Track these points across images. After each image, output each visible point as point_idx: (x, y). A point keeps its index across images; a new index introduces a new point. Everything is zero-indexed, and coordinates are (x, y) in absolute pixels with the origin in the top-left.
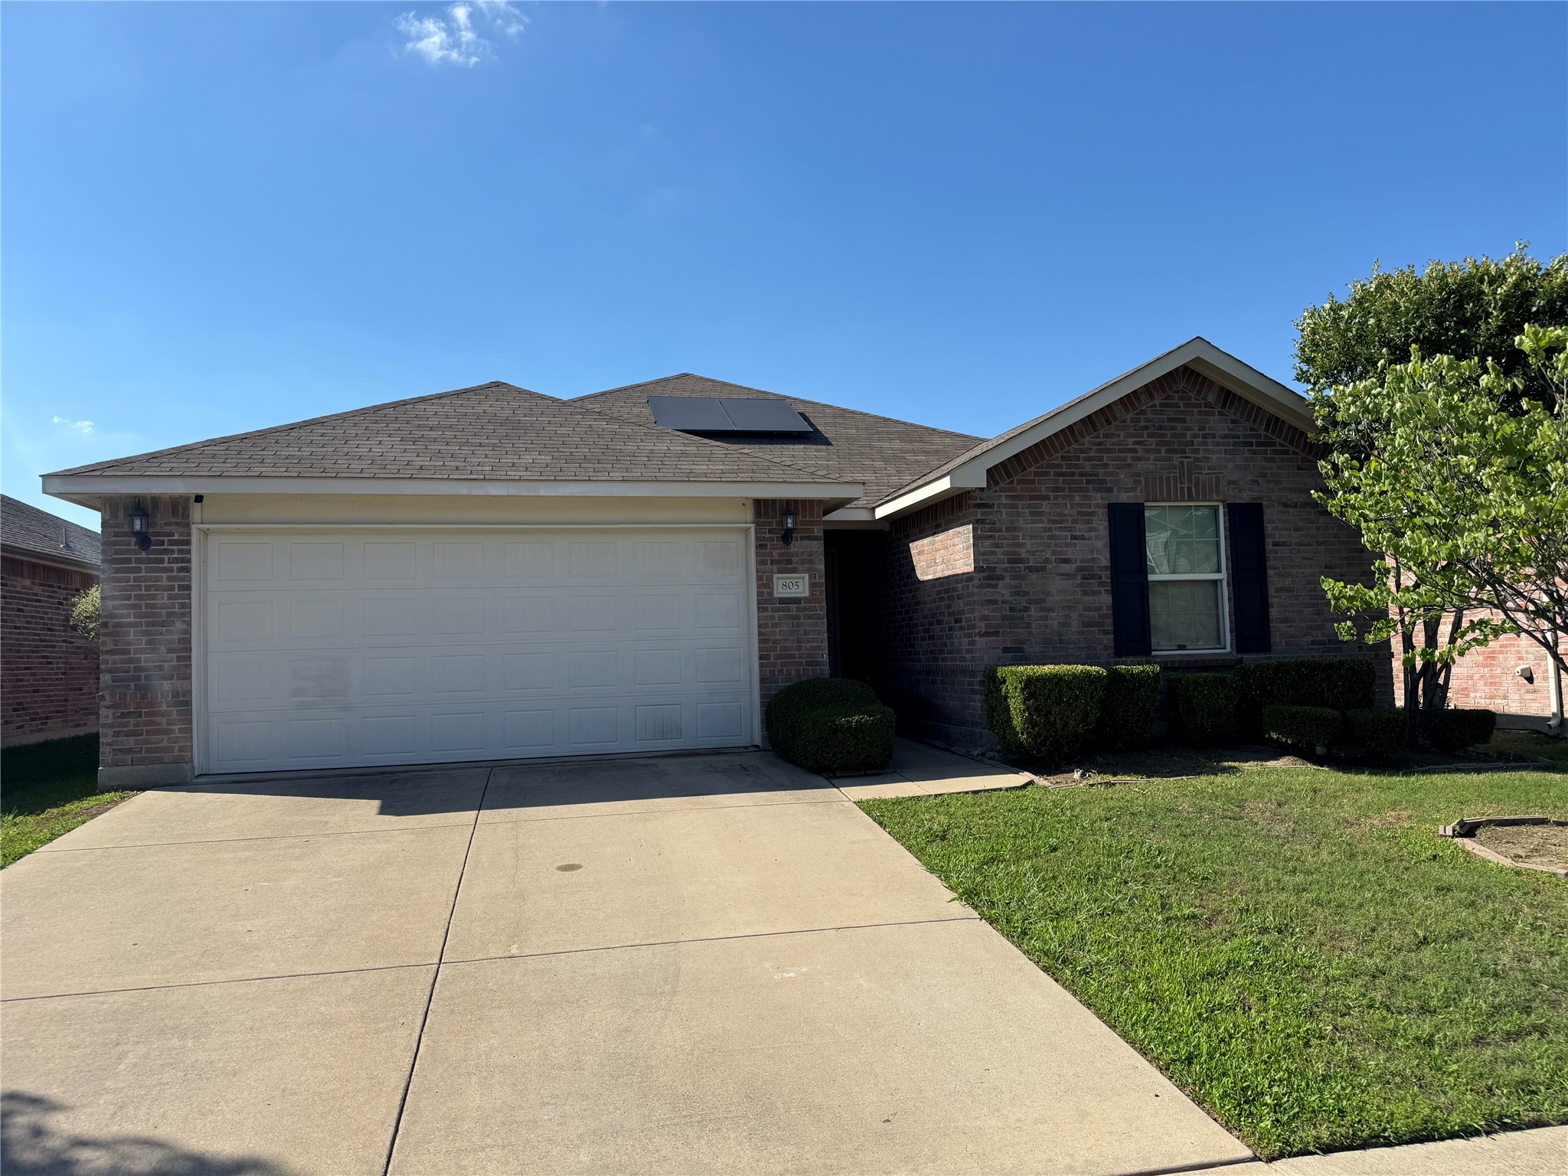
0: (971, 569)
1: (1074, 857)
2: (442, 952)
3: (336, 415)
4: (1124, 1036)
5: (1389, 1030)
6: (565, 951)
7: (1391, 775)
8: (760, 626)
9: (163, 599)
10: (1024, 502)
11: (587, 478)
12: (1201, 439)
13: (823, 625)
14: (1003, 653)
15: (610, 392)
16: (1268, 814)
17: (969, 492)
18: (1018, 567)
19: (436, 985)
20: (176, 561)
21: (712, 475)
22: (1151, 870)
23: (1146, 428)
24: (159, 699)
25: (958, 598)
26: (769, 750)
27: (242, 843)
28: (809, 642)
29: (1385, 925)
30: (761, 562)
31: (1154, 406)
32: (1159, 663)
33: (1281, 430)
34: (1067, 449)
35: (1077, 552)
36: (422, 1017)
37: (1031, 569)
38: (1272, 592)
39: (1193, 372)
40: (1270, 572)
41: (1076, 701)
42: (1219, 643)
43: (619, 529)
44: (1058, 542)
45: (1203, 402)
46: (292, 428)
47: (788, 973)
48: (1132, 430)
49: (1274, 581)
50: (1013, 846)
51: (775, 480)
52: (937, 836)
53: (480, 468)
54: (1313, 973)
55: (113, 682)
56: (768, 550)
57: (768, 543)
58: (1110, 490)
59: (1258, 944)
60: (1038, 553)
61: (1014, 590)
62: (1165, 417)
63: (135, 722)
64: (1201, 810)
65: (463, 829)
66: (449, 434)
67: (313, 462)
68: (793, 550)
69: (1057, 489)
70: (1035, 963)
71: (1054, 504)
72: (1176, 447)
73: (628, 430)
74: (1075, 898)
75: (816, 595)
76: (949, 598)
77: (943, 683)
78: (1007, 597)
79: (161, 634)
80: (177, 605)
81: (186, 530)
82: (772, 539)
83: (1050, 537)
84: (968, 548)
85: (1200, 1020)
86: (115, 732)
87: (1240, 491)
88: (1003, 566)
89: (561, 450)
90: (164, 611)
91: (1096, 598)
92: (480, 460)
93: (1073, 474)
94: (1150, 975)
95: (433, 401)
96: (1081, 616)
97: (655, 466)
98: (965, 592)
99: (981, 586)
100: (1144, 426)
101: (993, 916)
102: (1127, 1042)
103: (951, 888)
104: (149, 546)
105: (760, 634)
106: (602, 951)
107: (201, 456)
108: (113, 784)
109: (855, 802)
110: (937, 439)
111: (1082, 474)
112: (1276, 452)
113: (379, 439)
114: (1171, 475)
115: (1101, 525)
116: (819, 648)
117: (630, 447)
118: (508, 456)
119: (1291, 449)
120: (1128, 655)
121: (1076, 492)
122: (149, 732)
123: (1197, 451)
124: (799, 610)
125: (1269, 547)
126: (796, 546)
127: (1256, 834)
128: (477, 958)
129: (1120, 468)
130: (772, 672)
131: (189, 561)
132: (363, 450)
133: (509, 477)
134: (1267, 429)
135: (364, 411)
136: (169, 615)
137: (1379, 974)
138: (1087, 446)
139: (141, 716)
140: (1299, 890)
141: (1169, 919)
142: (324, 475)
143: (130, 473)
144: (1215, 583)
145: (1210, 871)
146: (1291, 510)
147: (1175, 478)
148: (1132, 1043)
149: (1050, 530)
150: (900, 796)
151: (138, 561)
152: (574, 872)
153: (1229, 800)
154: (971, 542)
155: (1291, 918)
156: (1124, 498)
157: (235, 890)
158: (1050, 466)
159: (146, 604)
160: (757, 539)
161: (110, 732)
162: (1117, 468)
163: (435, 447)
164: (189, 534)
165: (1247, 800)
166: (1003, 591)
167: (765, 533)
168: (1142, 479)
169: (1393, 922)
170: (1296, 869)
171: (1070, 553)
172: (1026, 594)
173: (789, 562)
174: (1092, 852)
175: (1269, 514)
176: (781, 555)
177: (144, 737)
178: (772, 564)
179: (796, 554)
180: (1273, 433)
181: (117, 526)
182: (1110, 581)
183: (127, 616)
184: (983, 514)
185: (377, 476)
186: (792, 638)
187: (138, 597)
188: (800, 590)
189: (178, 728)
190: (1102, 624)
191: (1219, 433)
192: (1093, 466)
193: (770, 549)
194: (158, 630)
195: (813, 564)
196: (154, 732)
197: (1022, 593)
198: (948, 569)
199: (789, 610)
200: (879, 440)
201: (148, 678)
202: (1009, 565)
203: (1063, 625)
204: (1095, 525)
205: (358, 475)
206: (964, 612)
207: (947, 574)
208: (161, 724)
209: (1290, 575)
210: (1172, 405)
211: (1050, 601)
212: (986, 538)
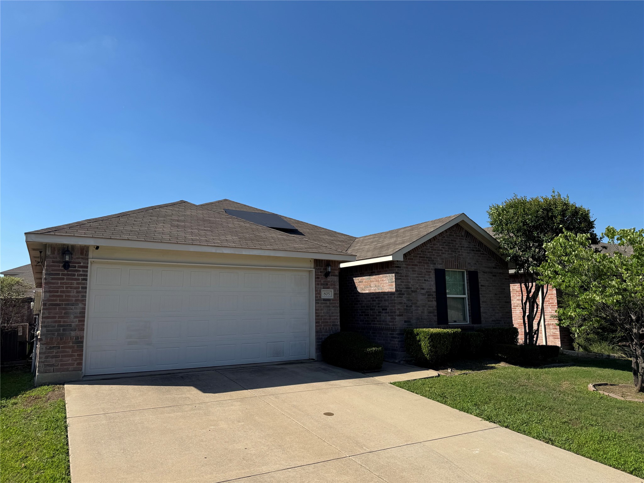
0: (394, 290)
8: (316, 310)
9: (73, 293)
10: (410, 267)
11: (260, 248)
12: (460, 248)
13: (338, 310)
14: (405, 322)
17: (393, 262)
18: (409, 290)
20: (81, 275)
21: (303, 249)
24: (69, 340)
25: (385, 300)
28: (333, 317)
30: (317, 284)
31: (448, 235)
33: (482, 246)
34: (423, 248)
35: (426, 286)
37: (412, 291)
38: (481, 303)
39: (461, 225)
40: (480, 295)
42: (465, 320)
44: (420, 282)
45: (461, 235)
48: (441, 243)
49: (482, 299)
55: (46, 332)
56: (320, 280)
57: (320, 277)
58: (435, 264)
60: (415, 286)
61: (408, 299)
62: (450, 239)
63: (56, 352)
67: (145, 234)
68: (328, 280)
69: (420, 262)
71: (419, 268)
72: (453, 250)
75: (336, 298)
77: (373, 333)
78: (406, 302)
79: (72, 309)
80: (80, 296)
81: (86, 261)
82: (321, 275)
83: (418, 280)
84: (392, 282)
86: (46, 356)
87: (471, 267)
88: (404, 290)
90: (74, 299)
91: (432, 303)
93: (424, 257)
98: (389, 299)
99: (397, 297)
100: (444, 242)
104: (69, 268)
105: (316, 313)
107: (91, 228)
108: (44, 382)
111: (427, 258)
112: (481, 254)
114: (452, 260)
115: (433, 276)
116: (337, 319)
119: (485, 253)
120: (441, 324)
121: (425, 264)
123: (459, 252)
124: (330, 303)
125: (480, 287)
126: (330, 278)
130: (320, 329)
131: (87, 276)
132: (160, 230)
134: (478, 246)
136: (76, 300)
138: (429, 247)
139: (59, 348)
144: (463, 298)
146: (485, 274)
147: (453, 261)
149: (418, 277)
151: (63, 275)
154: (394, 280)
156: (439, 267)
158: (418, 254)
159: (65, 295)
160: (316, 275)
161: (44, 356)
162: (437, 256)
164: (88, 264)
166: (404, 299)
167: (319, 273)
168: (444, 260)
171: (424, 286)
172: (411, 300)
175: (480, 275)
176: (324, 281)
177: (60, 358)
178: (321, 285)
179: (329, 282)
180: (480, 247)
181: (54, 258)
182: (436, 297)
183: (56, 300)
184: (398, 270)
185: (179, 242)
186: (327, 315)
187: (62, 292)
188: (330, 296)
189: (76, 354)
190: (434, 313)
191: (465, 246)
192: (430, 255)
193: (321, 279)
194: (70, 308)
195: (335, 285)
196: (65, 356)
197: (410, 300)
198: (379, 289)
199: (326, 304)
200: (320, 235)
201: (64, 330)
202: (406, 290)
203: (422, 312)
204: (431, 276)
205: (170, 242)
206: (388, 306)
207: (378, 291)
208: (69, 352)
209: (485, 297)
210: (453, 236)
211: (418, 303)
212: (399, 279)
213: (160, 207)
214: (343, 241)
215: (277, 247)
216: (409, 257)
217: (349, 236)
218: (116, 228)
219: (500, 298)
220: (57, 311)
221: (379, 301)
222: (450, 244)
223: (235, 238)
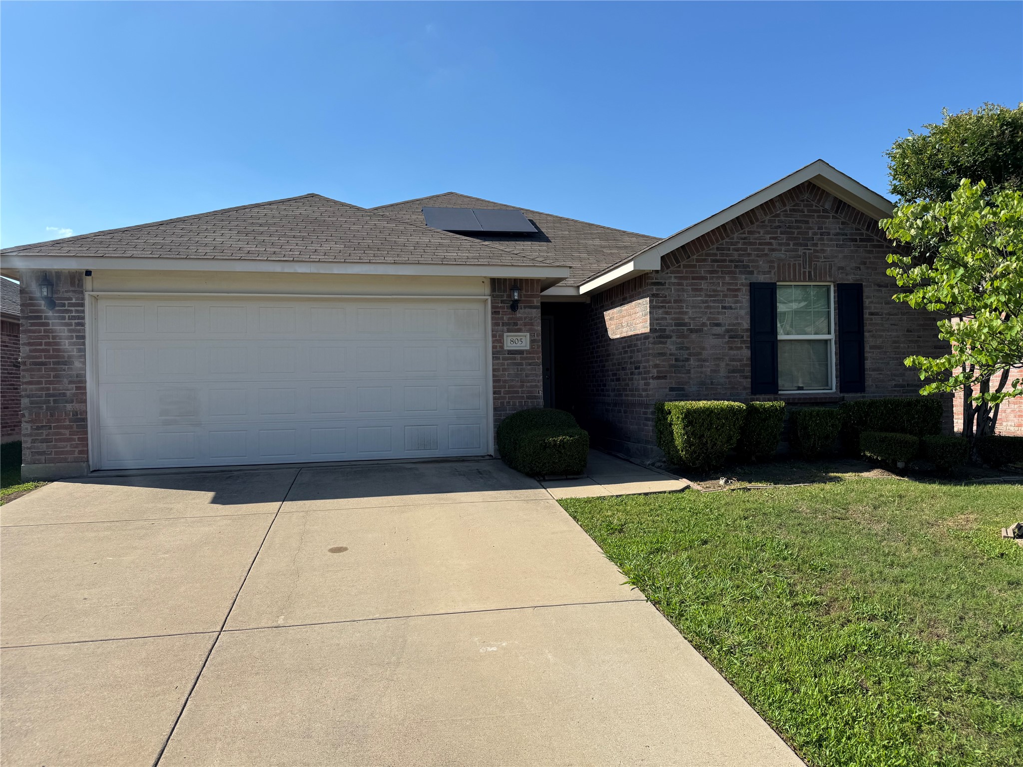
0: (647, 330)
1: (720, 549)
2: (226, 621)
3: (195, 216)
4: (762, 714)
5: (987, 716)
6: (319, 622)
7: (955, 485)
8: (494, 370)
9: (65, 345)
10: (688, 282)
11: (368, 261)
12: (819, 236)
13: (539, 370)
14: (670, 391)
15: (397, 204)
16: (867, 515)
17: (647, 274)
18: (683, 329)
19: (213, 651)
20: (74, 318)
21: (460, 260)
22: (781, 562)
23: (780, 227)
24: (64, 417)
25: (638, 351)
26: (499, 459)
27: (105, 525)
28: (529, 382)
29: (971, 614)
30: (495, 324)
31: (786, 211)
32: (784, 400)
34: (721, 242)
35: (726, 319)
36: (193, 681)
37: (691, 331)
38: (867, 349)
39: (814, 186)
40: (866, 334)
41: (723, 427)
42: (828, 386)
43: (392, 298)
44: (712, 310)
45: (822, 208)
46: (161, 224)
47: (491, 647)
48: (769, 229)
49: (869, 341)
50: (673, 540)
51: (506, 264)
52: (616, 529)
53: (291, 253)
54: (918, 659)
55: (30, 404)
56: (500, 316)
57: (501, 310)
58: (752, 273)
59: (870, 630)
60: (697, 319)
61: (679, 346)
62: (793, 219)
63: (47, 433)
64: (816, 511)
65: (268, 516)
66: (273, 229)
67: (172, 247)
68: (518, 315)
69: (712, 272)
70: (689, 641)
71: (711, 283)
72: (801, 241)
73: (401, 228)
74: (722, 585)
75: (535, 348)
76: (631, 352)
77: (625, 412)
78: (674, 351)
79: (64, 370)
80: (75, 350)
81: (81, 296)
82: (503, 308)
83: (707, 307)
84: (646, 315)
85: (827, 703)
86: (33, 439)
87: (847, 274)
88: (671, 328)
89: (352, 241)
90: (66, 354)
91: (739, 352)
92: (292, 247)
93: (725, 261)
94: (782, 657)
95: (265, 207)
96: (727, 365)
97: (419, 253)
98: (643, 347)
99: (654, 343)
100: (778, 226)
101: (657, 598)
102: (765, 720)
103: (626, 574)
104: (55, 307)
105: (494, 376)
106: (348, 623)
107: (91, 243)
108: (31, 477)
109: (557, 500)
110: (627, 238)
111: (731, 261)
112: (875, 246)
113: (222, 232)
114: (797, 262)
115: (744, 298)
116: (536, 386)
117: (402, 240)
118: (313, 245)
120: (761, 394)
121: (726, 274)
122: (57, 441)
123: (816, 245)
124: (522, 359)
125: (866, 316)
126: (521, 313)
127: (859, 532)
128: (251, 627)
129: (759, 257)
130: (502, 403)
131: (83, 318)
132: (209, 239)
133: (311, 260)
134: (868, 229)
135: (215, 213)
136: (70, 357)
137: (971, 660)
138: (735, 240)
139: (50, 428)
140: (898, 581)
141: (796, 605)
142: (178, 256)
143: (37, 254)
144: (826, 342)
145: (827, 564)
146: (883, 289)
147: (800, 265)
148: (769, 721)
149: (706, 302)
150: (591, 496)
151: (46, 317)
152: (341, 554)
153: (837, 504)
154: (648, 310)
155: (894, 607)
156: (762, 278)
157: (87, 563)
158: (707, 255)
159: (53, 348)
160: (493, 307)
161: (29, 439)
162: (757, 257)
163: (261, 238)
164: (83, 299)
165: (850, 504)
166: (671, 347)
167: (498, 303)
168: (776, 265)
169: (977, 612)
170: (894, 562)
171: (721, 319)
172: (688, 349)
173: (516, 324)
174: (734, 545)
175: (867, 292)
176: (509, 319)
177: (53, 443)
178: (503, 325)
179: (520, 319)
180: (872, 232)
181: (30, 292)
182: (749, 339)
183: (40, 357)
184: (657, 290)
186: (517, 379)
187: (47, 344)
188: (523, 344)
189: (77, 437)
190: (743, 371)
191: (832, 232)
192: (740, 255)
193: (502, 315)
194: (62, 368)
195: (533, 326)
196: (60, 440)
197: (684, 348)
199: (515, 359)
201: (55, 401)
202: (676, 328)
203: (714, 371)
204: (740, 298)
205: (203, 257)
206: (641, 362)
207: (630, 333)
208: (65, 434)
209: (881, 336)
210: (799, 211)
211: (705, 354)
212: (659, 307)
213: (258, 205)
215: (407, 259)
216: (687, 262)
218: (135, 241)
219: (921, 339)
220: (43, 372)
222: (794, 230)
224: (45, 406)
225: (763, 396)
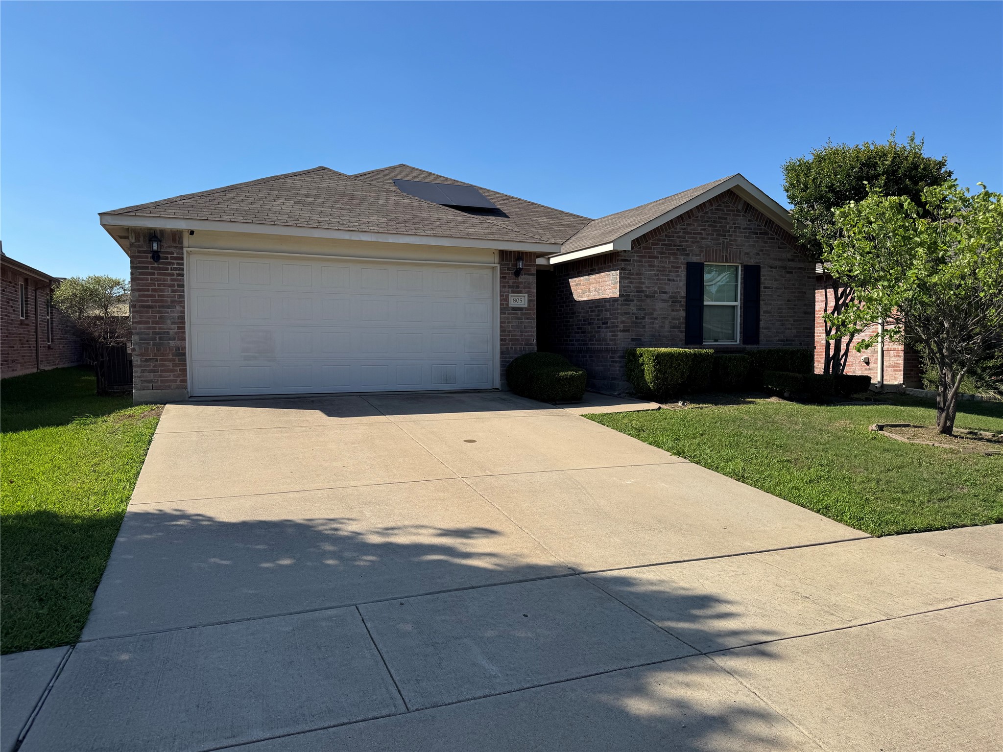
0: (617, 295)
2: (455, 473)
4: (792, 502)
6: (513, 473)
8: (501, 322)
9: (168, 292)
10: (645, 259)
12: (733, 229)
13: (534, 323)
14: (632, 341)
17: (618, 252)
18: (641, 295)
19: (471, 485)
20: (176, 269)
21: (479, 235)
24: (168, 352)
25: (606, 310)
26: (507, 391)
28: (526, 332)
30: (503, 286)
31: (712, 210)
33: (772, 226)
34: (668, 231)
35: (670, 288)
37: (647, 296)
38: (761, 313)
39: (732, 192)
40: (762, 302)
41: (678, 366)
42: (734, 339)
44: (661, 282)
45: (735, 209)
47: (627, 481)
48: (700, 223)
49: (763, 307)
53: (351, 223)
55: (139, 340)
57: (507, 276)
58: (688, 255)
60: (651, 288)
61: (638, 307)
62: (717, 216)
63: (154, 365)
67: (254, 213)
68: (520, 280)
69: (662, 253)
70: (731, 478)
71: (661, 261)
72: (721, 233)
75: (531, 306)
77: (591, 357)
78: (635, 311)
79: (168, 313)
80: (177, 296)
81: (180, 251)
82: (509, 274)
83: (658, 279)
84: (615, 283)
86: (142, 370)
87: (750, 259)
88: (633, 294)
90: (169, 299)
91: (678, 313)
92: (348, 219)
93: (670, 245)
98: (611, 308)
99: (622, 305)
100: (706, 221)
103: (668, 451)
104: (159, 259)
105: (501, 327)
106: (531, 473)
108: (142, 400)
109: (580, 415)
110: (566, 218)
111: (675, 245)
112: (769, 238)
113: (281, 201)
114: (718, 248)
115: (683, 273)
116: (532, 336)
117: (425, 215)
119: (776, 237)
120: (691, 344)
121: (671, 255)
122: (162, 371)
123: (731, 236)
124: (522, 314)
125: (762, 289)
126: (522, 278)
128: (476, 476)
130: (507, 348)
131: (183, 270)
132: (277, 208)
134: (765, 226)
136: (172, 302)
138: (678, 230)
139: (157, 361)
143: (144, 214)
144: (733, 307)
146: (774, 270)
147: (720, 250)
149: (658, 275)
151: (153, 268)
154: (618, 280)
156: (695, 259)
158: (660, 240)
159: (158, 294)
160: (501, 273)
161: (139, 370)
162: (692, 243)
163: (317, 209)
164: (183, 254)
166: (633, 308)
167: (506, 270)
168: (704, 250)
171: (667, 288)
172: (644, 310)
173: (518, 287)
175: (763, 271)
176: (514, 283)
177: (159, 373)
179: (521, 283)
180: (768, 228)
181: (139, 246)
182: (685, 304)
183: (147, 301)
184: (625, 265)
185: (298, 225)
186: (518, 330)
187: (153, 290)
188: (523, 303)
189: (178, 369)
190: (679, 327)
191: (742, 226)
192: (681, 241)
193: (508, 279)
194: (166, 311)
195: (530, 289)
196: (166, 371)
197: (642, 309)
198: (599, 295)
199: (517, 314)
200: (535, 217)
201: (160, 339)
202: (637, 294)
203: (661, 327)
204: (680, 274)
205: (286, 224)
206: (609, 319)
207: (598, 297)
208: (169, 366)
209: (771, 304)
210: (721, 210)
211: (656, 313)
212: (626, 278)
213: (286, 176)
214: (568, 226)
215: (441, 233)
217: (581, 217)
218: (219, 206)
219: (796, 307)
220: (150, 314)
221: (599, 311)
222: (717, 224)
223: (383, 220)
224: (152, 342)
225: (692, 346)
